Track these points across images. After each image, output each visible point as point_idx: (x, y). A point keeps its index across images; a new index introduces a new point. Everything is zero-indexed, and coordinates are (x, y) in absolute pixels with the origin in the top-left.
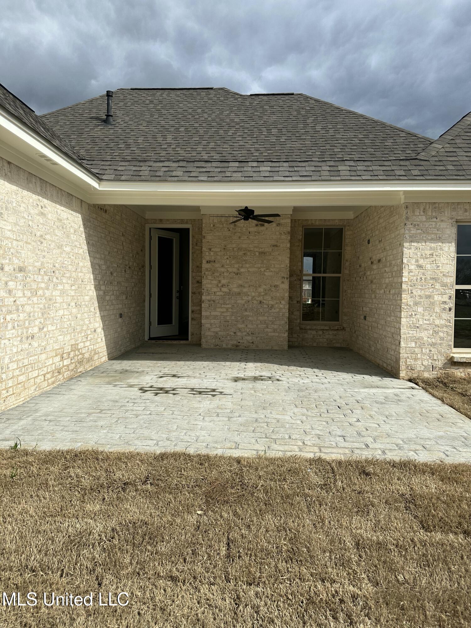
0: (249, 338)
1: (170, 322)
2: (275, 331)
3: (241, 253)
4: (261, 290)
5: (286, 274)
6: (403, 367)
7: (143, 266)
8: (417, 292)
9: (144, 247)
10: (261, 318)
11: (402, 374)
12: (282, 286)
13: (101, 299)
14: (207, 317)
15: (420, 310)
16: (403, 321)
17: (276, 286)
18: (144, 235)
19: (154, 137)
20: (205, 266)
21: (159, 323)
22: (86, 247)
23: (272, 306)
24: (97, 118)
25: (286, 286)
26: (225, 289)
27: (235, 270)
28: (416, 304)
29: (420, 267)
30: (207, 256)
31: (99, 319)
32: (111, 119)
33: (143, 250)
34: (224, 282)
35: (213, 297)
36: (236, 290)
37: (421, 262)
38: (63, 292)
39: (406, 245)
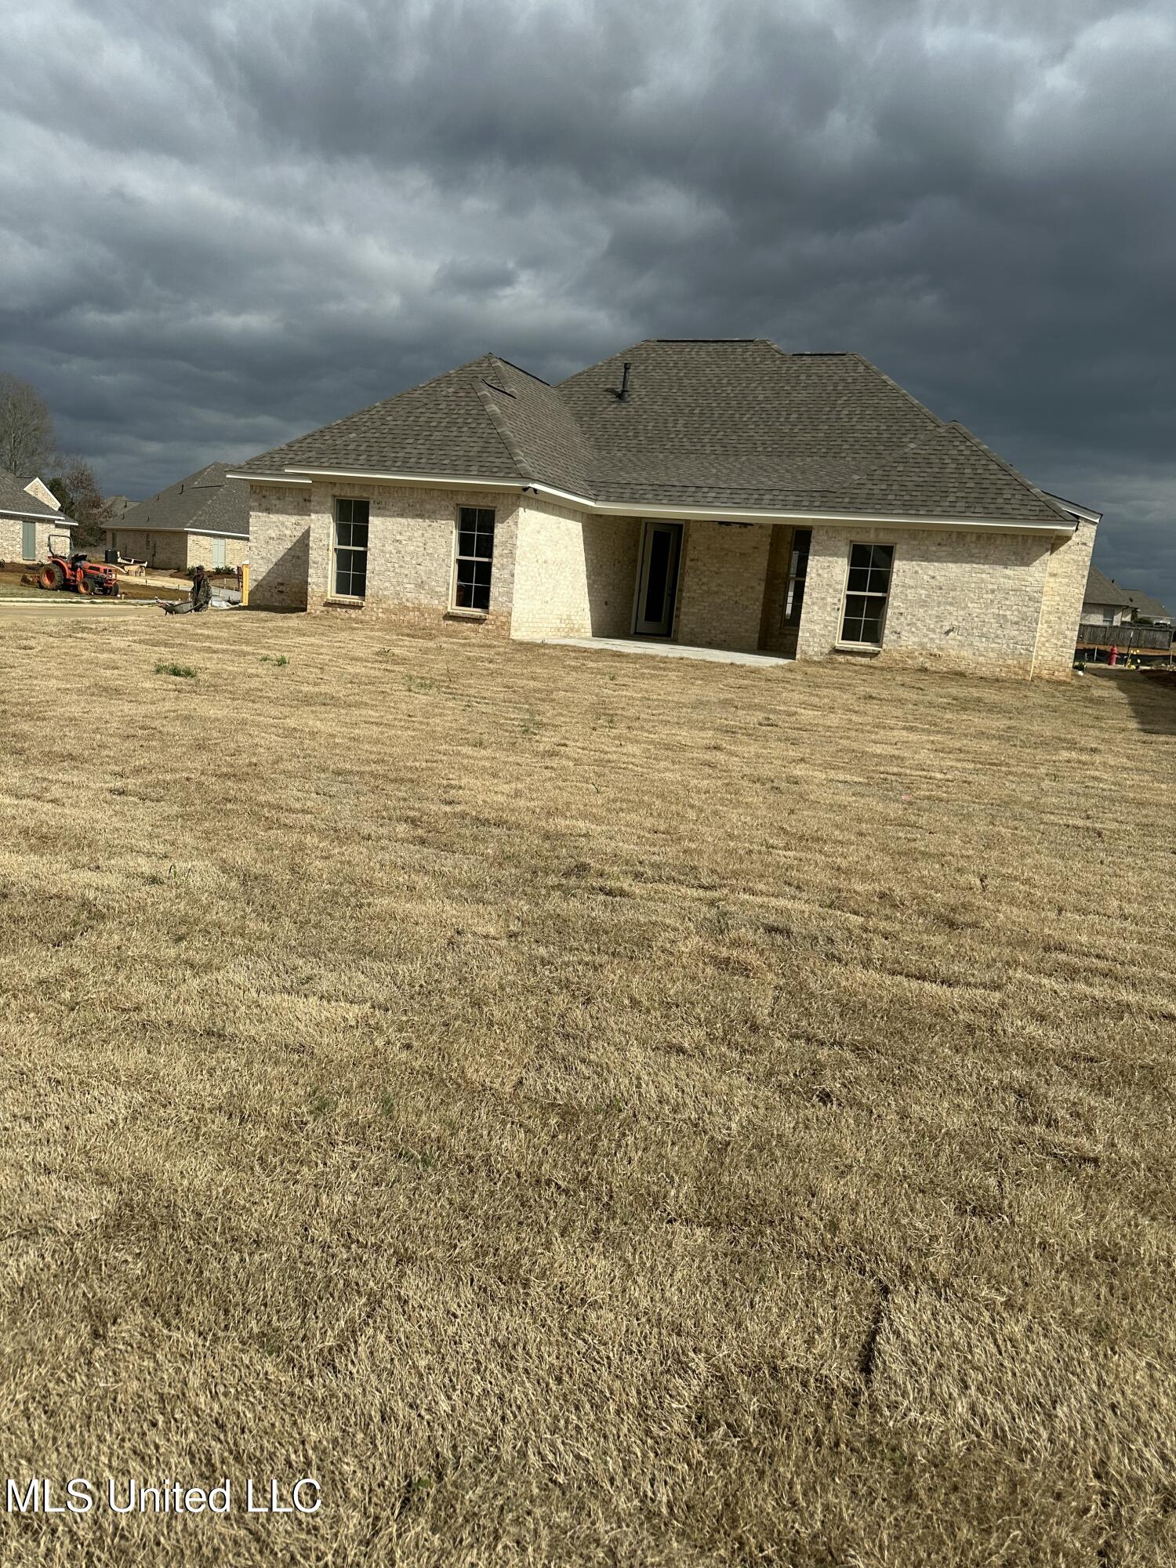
0: (722, 636)
1: (659, 619)
2: (746, 631)
3: (723, 553)
4: (738, 590)
5: (763, 577)
6: (798, 651)
7: (635, 561)
8: (815, 595)
9: (637, 541)
10: (735, 618)
11: (798, 656)
12: (758, 588)
13: (590, 587)
14: (686, 614)
15: (816, 608)
16: (803, 616)
17: (752, 587)
18: (639, 529)
19: (666, 422)
20: (688, 563)
21: (647, 619)
22: (582, 546)
23: (747, 607)
24: (612, 391)
25: (761, 588)
26: (704, 588)
27: (715, 569)
28: (813, 604)
29: (819, 575)
30: (691, 554)
31: (587, 602)
32: (626, 394)
33: (636, 545)
34: (705, 580)
35: (693, 595)
36: (715, 589)
37: (820, 571)
38: (565, 577)
39: (810, 557)
